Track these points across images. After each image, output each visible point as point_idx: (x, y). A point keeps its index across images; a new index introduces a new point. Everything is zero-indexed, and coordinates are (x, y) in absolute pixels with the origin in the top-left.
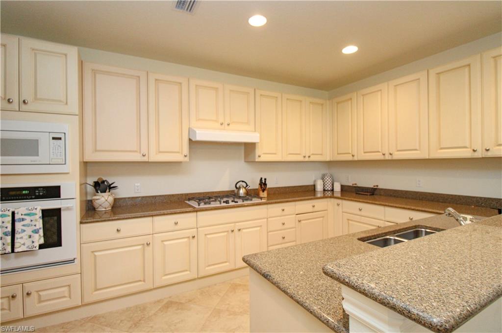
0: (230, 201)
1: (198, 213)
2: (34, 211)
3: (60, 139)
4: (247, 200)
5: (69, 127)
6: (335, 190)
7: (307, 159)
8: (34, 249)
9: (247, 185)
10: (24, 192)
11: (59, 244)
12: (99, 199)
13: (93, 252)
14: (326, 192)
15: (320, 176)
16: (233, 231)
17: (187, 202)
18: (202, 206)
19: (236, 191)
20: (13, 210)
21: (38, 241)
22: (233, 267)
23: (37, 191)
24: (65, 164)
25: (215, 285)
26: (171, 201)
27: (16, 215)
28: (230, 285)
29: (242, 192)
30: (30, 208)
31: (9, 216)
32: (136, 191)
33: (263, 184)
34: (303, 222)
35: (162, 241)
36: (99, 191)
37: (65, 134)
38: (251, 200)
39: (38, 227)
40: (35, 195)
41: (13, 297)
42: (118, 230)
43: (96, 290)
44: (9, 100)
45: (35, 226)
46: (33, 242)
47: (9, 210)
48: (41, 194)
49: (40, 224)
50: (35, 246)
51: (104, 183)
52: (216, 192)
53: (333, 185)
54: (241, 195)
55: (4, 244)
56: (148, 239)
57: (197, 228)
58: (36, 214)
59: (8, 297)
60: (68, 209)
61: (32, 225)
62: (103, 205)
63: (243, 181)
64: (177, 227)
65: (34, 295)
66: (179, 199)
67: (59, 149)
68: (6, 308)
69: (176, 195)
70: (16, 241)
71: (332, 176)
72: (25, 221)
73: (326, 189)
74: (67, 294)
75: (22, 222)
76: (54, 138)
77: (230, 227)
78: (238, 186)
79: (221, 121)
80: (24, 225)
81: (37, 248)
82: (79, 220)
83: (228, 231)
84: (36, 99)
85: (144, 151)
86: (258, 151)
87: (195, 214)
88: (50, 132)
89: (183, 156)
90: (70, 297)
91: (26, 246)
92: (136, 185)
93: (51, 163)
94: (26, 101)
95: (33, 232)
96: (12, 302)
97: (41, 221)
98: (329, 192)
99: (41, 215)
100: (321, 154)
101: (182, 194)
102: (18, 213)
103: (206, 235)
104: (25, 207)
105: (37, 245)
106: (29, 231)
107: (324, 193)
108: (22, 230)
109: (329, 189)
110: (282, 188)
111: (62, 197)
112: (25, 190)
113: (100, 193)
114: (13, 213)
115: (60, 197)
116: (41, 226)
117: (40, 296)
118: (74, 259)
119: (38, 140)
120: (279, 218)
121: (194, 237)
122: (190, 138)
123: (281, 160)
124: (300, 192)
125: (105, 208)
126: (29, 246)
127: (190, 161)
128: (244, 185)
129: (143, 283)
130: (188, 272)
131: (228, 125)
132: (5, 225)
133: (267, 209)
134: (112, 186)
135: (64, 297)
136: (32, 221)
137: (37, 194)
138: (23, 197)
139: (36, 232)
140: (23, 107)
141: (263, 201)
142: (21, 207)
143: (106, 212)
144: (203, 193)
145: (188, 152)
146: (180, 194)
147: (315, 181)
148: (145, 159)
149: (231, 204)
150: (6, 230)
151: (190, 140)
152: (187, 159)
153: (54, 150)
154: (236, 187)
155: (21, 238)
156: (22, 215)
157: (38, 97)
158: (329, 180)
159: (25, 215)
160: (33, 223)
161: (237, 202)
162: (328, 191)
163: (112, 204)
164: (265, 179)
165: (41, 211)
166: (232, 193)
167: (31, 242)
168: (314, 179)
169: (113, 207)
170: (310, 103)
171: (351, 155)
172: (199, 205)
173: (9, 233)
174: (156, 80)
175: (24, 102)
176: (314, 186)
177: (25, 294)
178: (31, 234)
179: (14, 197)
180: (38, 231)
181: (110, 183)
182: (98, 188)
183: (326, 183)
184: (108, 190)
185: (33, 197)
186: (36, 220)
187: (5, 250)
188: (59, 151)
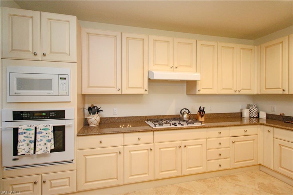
0: (177, 124)
1: (155, 132)
2: (48, 127)
3: (65, 79)
4: (190, 123)
5: (70, 71)
6: (260, 117)
7: (237, 93)
8: (47, 153)
9: (189, 112)
10: (43, 114)
11: (63, 149)
12: (91, 119)
13: (84, 156)
14: (252, 119)
15: (246, 106)
16: (180, 147)
17: (146, 122)
18: (158, 127)
19: (181, 116)
20: (36, 126)
21: (50, 148)
22: (180, 174)
23: (51, 114)
24: (68, 96)
25: (167, 186)
26: (136, 121)
27: (37, 129)
28: (178, 188)
29: (185, 116)
30: (46, 125)
31: (33, 130)
32: (114, 113)
33: (201, 111)
34: (236, 143)
35: (130, 151)
36: (91, 113)
37: (68, 75)
38: (193, 123)
39: (50, 138)
40: (50, 116)
41: (35, 183)
42: (101, 142)
43: (86, 182)
44: (34, 53)
45: (48, 137)
46: (47, 148)
47: (33, 126)
48: (53, 115)
49: (51, 136)
50: (48, 151)
51: (95, 108)
52: (166, 116)
53: (258, 114)
54: (184, 119)
55: (29, 149)
56: (120, 149)
57: (154, 143)
58: (49, 129)
59: (33, 182)
60: (69, 126)
61: (46, 137)
62: (93, 123)
63: (186, 109)
64: (140, 142)
65: (48, 182)
66: (141, 119)
67: (65, 86)
68: (31, 190)
69: (139, 116)
70: (37, 147)
71: (257, 107)
72: (43, 133)
73: (252, 116)
74: (68, 184)
75: (41, 134)
76: (61, 78)
77: (178, 143)
78: (182, 112)
79: (171, 65)
80: (41, 136)
81: (49, 152)
82: (76, 134)
83: (176, 147)
84: (51, 52)
85: (119, 87)
86: (198, 87)
87: (152, 133)
88: (59, 74)
89: (145, 90)
90: (70, 186)
91: (43, 150)
92: (114, 109)
93: (59, 95)
94: (45, 54)
95: (47, 141)
96: (35, 186)
97: (53, 134)
98: (255, 119)
99: (52, 129)
100: (250, 89)
101: (143, 116)
102: (38, 128)
103: (160, 148)
104: (43, 124)
105: (49, 150)
106: (45, 140)
107: (250, 119)
108: (40, 139)
109: (255, 116)
110: (215, 114)
111: (66, 118)
112: (44, 113)
113: (92, 115)
114: (36, 128)
115: (65, 118)
116: (53, 137)
117: (51, 183)
118: (73, 160)
119: (52, 80)
120: (216, 139)
121: (151, 150)
122: (149, 77)
123: (217, 94)
124: (229, 117)
125: (95, 125)
126: (44, 150)
127: (149, 93)
128: (187, 112)
129: (116, 180)
130: (147, 175)
131: (176, 68)
132: (30, 136)
133: (207, 132)
134: (99, 110)
135: (66, 185)
136: (46, 134)
137: (51, 115)
138: (42, 117)
139: (49, 141)
140: (44, 58)
141: (203, 125)
142: (41, 124)
143: (95, 127)
144: (157, 116)
145: (148, 88)
146: (142, 116)
147: (242, 110)
148: (119, 92)
149: (179, 126)
150: (31, 139)
151: (149, 79)
152: (147, 93)
153: (62, 86)
154: (181, 112)
155: (40, 145)
156: (41, 129)
157: (52, 51)
158: (255, 109)
159: (42, 129)
160: (47, 135)
161: (183, 125)
162: (253, 118)
163: (99, 122)
164: (204, 108)
165: (52, 127)
166: (177, 117)
167: (46, 148)
168: (240, 108)
169: (99, 124)
170: (241, 48)
171: (281, 90)
172: (155, 126)
173: (33, 141)
174: (127, 38)
175: (44, 54)
176: (241, 113)
177: (42, 182)
178: (46, 142)
179: (37, 117)
180: (50, 141)
181: (99, 108)
182: (90, 111)
183: (252, 112)
184: (97, 113)
185: (49, 117)
186: (49, 133)
187: (30, 152)
188: (65, 87)
